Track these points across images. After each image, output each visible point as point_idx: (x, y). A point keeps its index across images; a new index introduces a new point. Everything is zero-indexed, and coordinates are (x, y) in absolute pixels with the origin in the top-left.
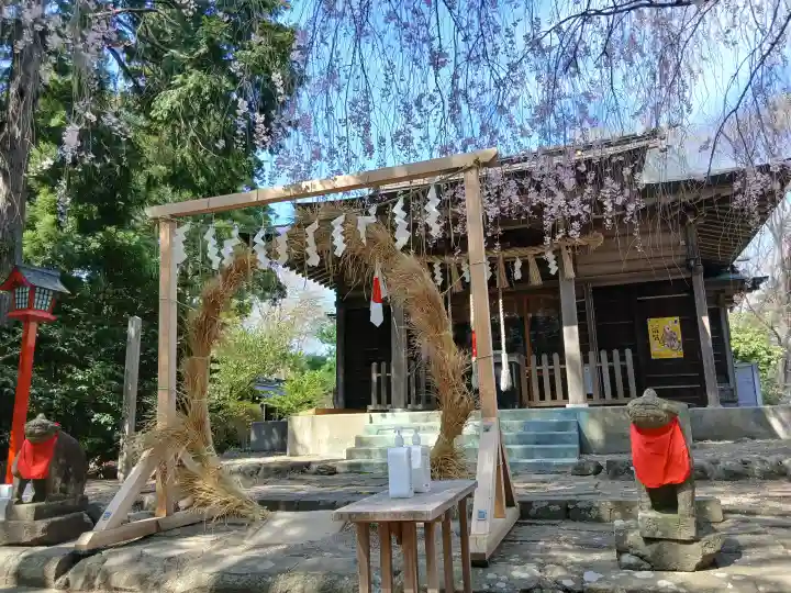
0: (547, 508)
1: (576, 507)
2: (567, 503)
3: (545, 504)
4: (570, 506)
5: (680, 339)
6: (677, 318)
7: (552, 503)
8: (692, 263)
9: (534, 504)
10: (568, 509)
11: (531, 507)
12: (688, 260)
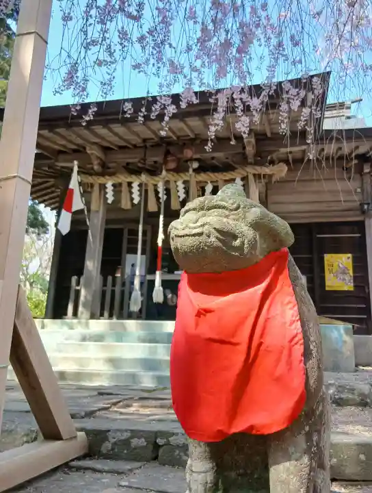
0: (126, 443)
1: (168, 444)
2: (157, 434)
3: (126, 435)
4: (160, 441)
5: (351, 274)
6: (350, 255)
7: (135, 434)
8: (366, 207)
9: (110, 435)
10: (157, 447)
11: (106, 439)
12: (362, 205)
